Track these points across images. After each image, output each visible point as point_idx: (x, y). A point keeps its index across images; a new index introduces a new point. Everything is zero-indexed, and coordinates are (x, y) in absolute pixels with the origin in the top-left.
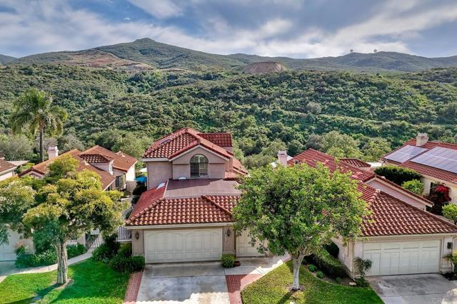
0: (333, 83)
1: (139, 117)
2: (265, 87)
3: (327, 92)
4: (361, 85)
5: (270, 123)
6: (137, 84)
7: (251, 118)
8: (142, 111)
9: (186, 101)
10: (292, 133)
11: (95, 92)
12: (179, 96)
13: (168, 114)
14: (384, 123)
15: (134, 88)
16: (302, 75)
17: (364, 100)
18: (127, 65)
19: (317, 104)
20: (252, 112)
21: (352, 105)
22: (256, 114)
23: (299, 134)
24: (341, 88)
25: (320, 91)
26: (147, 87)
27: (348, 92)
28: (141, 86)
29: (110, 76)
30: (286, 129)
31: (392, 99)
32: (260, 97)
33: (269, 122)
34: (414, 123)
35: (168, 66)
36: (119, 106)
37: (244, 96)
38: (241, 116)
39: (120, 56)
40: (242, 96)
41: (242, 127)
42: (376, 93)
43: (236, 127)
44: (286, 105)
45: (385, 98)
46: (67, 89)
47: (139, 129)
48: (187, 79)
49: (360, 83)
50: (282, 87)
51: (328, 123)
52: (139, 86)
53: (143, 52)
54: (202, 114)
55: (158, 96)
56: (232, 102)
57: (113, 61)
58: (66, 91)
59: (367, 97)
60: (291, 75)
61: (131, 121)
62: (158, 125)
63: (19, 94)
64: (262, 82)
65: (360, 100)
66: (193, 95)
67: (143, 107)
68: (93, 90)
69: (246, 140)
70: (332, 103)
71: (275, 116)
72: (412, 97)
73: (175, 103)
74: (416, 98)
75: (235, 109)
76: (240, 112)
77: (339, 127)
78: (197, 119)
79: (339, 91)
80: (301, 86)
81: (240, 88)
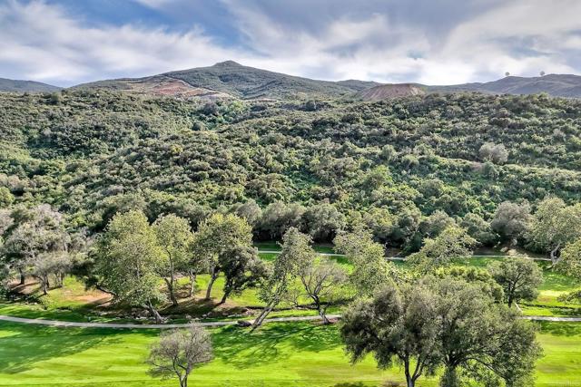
0: (519, 110)
2: (403, 119)
5: (415, 179)
6: (208, 119)
7: (383, 170)
8: (197, 158)
9: (272, 141)
10: (462, 199)
12: (261, 133)
13: (240, 163)
15: (201, 124)
18: (201, 95)
20: (383, 158)
21: (562, 148)
22: (392, 163)
23: (471, 201)
24: (535, 119)
26: (220, 122)
27: (550, 125)
28: (214, 121)
29: (170, 106)
32: (395, 135)
35: (254, 96)
37: (369, 133)
38: (364, 167)
39: (193, 83)
40: (364, 131)
41: (369, 185)
43: (357, 186)
44: (442, 148)
46: (99, 124)
47: (188, 190)
48: (278, 110)
49: (569, 111)
50: (432, 117)
51: (525, 180)
52: (210, 121)
53: (224, 79)
56: (348, 143)
57: (184, 90)
58: (97, 128)
60: (445, 99)
61: (176, 174)
62: (221, 181)
63: (30, 131)
64: (397, 110)
66: (285, 131)
67: (199, 150)
68: (137, 125)
70: (524, 145)
71: (424, 167)
73: (254, 145)
75: (355, 155)
76: (362, 160)
78: (290, 171)
79: (534, 124)
80: (463, 116)
81: (361, 120)
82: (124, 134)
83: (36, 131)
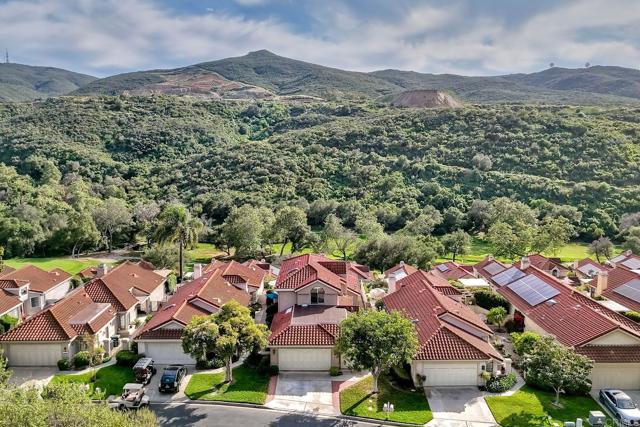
0: (510, 126)
1: (254, 173)
2: (418, 132)
3: (502, 140)
4: (550, 129)
5: (422, 183)
6: (252, 121)
7: (398, 176)
8: (258, 165)
9: (314, 151)
10: (451, 197)
11: (198, 134)
12: (306, 144)
13: (291, 169)
14: (576, 185)
15: (247, 127)
16: (469, 114)
17: (553, 151)
19: (487, 157)
20: (398, 166)
21: (535, 158)
22: (405, 170)
23: (460, 199)
24: (521, 134)
25: (492, 138)
26: (264, 126)
27: (531, 139)
28: (257, 123)
29: (216, 109)
30: (443, 191)
31: (592, 150)
32: (411, 146)
33: (421, 180)
34: (619, 185)
35: (291, 91)
36: (230, 158)
37: (390, 144)
38: (384, 173)
39: (228, 76)
40: (387, 143)
41: (385, 187)
42: (570, 141)
43: (377, 187)
44: (445, 157)
45: (582, 149)
46: (164, 130)
47: (255, 190)
49: (549, 127)
50: (442, 131)
51: (501, 184)
52: (253, 124)
53: (259, 71)
54: (334, 168)
55: (278, 144)
56: (373, 153)
57: (218, 83)
58: (162, 134)
59: (556, 148)
60: (454, 114)
62: (278, 184)
63: (106, 136)
64: (415, 123)
65: (546, 150)
66: (323, 142)
67: (259, 159)
68: (195, 131)
69: (389, 206)
70: (507, 156)
71: (429, 173)
72: (620, 148)
73: (300, 154)
74: (625, 149)
75: (377, 163)
76: (383, 167)
77: (515, 189)
78: (327, 176)
79: (518, 138)
80: (466, 129)
81: (385, 132)
82: (186, 139)
83: (110, 136)
